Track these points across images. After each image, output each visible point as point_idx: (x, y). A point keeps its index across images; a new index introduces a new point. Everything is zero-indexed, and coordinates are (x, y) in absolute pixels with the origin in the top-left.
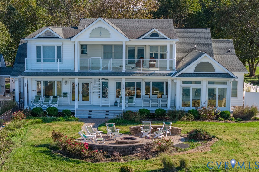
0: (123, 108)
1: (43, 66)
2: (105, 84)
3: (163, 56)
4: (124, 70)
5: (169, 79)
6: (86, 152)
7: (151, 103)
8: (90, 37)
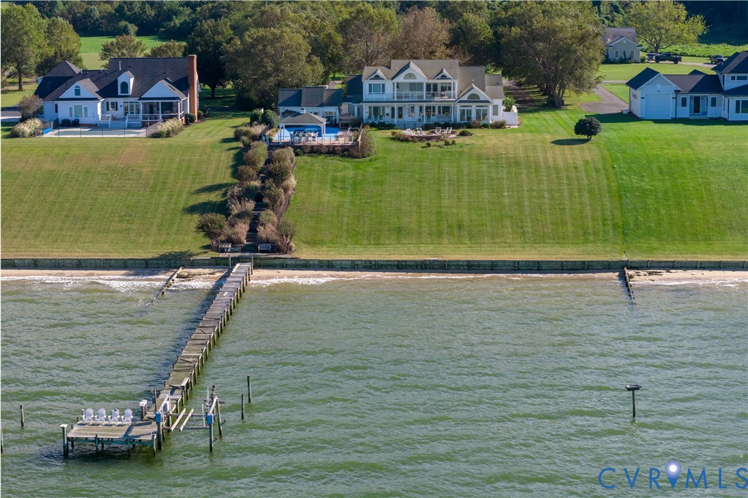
0: (424, 122)
1: (374, 97)
2: (413, 108)
3: (450, 89)
4: (425, 99)
5: (452, 104)
6: (410, 139)
7: (441, 119)
8: (405, 78)
